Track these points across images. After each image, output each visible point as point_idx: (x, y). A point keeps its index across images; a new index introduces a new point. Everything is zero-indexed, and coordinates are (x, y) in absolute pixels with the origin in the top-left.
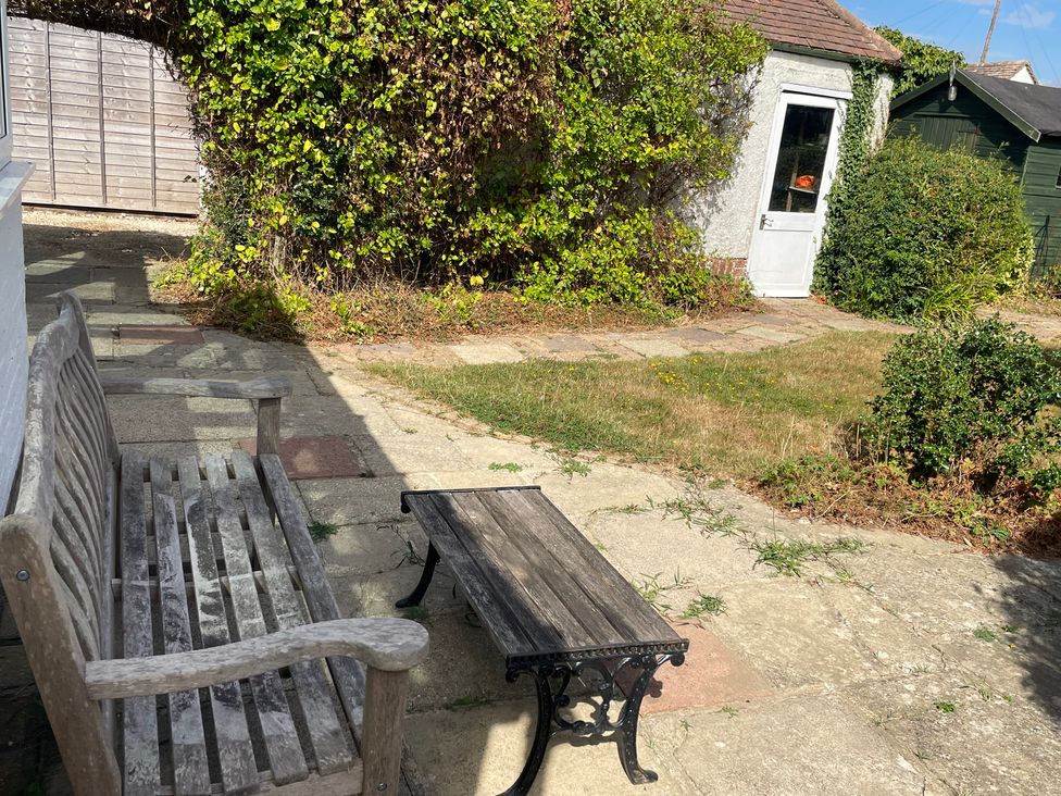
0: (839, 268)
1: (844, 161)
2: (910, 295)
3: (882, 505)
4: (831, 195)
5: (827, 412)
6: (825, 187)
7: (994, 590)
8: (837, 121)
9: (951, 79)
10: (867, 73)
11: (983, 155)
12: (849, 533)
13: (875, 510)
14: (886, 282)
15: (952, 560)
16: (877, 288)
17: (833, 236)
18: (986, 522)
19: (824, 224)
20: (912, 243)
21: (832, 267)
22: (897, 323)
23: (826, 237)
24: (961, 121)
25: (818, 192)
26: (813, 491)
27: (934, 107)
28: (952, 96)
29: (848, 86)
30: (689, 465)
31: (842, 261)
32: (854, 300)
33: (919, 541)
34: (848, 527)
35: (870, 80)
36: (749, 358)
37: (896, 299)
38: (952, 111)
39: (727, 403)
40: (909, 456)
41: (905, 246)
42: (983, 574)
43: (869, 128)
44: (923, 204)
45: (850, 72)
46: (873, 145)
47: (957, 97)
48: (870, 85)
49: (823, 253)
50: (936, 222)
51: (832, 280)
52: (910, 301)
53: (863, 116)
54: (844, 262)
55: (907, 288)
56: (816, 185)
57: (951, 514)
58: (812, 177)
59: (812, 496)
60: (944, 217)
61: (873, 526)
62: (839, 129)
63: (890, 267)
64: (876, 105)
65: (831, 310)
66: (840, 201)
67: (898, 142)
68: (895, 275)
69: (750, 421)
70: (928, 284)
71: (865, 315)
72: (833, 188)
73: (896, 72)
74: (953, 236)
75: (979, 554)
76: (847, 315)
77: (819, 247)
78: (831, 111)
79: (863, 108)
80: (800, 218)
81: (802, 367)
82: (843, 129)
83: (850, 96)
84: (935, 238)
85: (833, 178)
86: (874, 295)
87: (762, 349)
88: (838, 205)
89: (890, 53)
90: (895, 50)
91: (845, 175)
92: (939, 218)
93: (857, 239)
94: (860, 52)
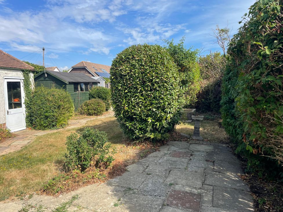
0: (33, 120)
1: (26, 94)
2: (53, 123)
3: (78, 182)
4: (25, 102)
5: (49, 160)
6: (23, 101)
7: (111, 191)
8: (22, 85)
9: (45, 72)
10: (26, 73)
11: (59, 88)
12: (73, 193)
13: (77, 184)
14: (47, 121)
15: (99, 188)
16: (45, 123)
17: (29, 112)
18: (100, 175)
19: (25, 110)
20: (50, 111)
21: (30, 120)
22: (51, 130)
23: (27, 113)
24: (50, 81)
25: (21, 102)
26: (60, 186)
27: (42, 79)
28: (46, 76)
29: (22, 76)
30: (19, 194)
31: (33, 118)
32: (39, 127)
33: (89, 187)
34: (72, 192)
35: (28, 74)
36: (19, 152)
37: (50, 124)
38: (47, 79)
39: (20, 168)
40: (79, 166)
41: (49, 112)
42: (106, 188)
43: (30, 85)
44: (50, 101)
45: (22, 73)
46: (32, 89)
47: (47, 76)
48: (28, 75)
49: (27, 117)
50: (54, 105)
51: (31, 123)
52: (54, 124)
53: (28, 83)
55: (52, 121)
56: (20, 100)
57: (93, 176)
58: (18, 99)
59: (60, 188)
60: (56, 103)
61: (77, 188)
62: (23, 86)
63: (47, 117)
64: (31, 80)
65: (34, 131)
66: (28, 104)
67: (38, 88)
68: (48, 119)
69: (30, 172)
70: (56, 119)
71: (43, 130)
73: (33, 72)
74: (59, 107)
75: (103, 184)
76: (38, 131)
77: (25, 115)
78: (19, 82)
79: (28, 81)
80: (18, 110)
81: (35, 150)
82: (24, 86)
83: (24, 78)
84: (55, 108)
85: (25, 98)
86: (44, 124)
87: (21, 148)
88: (28, 105)
89: (31, 68)
90: (32, 67)
91: (28, 97)
92: (55, 104)
93: (36, 112)
94: (23, 68)
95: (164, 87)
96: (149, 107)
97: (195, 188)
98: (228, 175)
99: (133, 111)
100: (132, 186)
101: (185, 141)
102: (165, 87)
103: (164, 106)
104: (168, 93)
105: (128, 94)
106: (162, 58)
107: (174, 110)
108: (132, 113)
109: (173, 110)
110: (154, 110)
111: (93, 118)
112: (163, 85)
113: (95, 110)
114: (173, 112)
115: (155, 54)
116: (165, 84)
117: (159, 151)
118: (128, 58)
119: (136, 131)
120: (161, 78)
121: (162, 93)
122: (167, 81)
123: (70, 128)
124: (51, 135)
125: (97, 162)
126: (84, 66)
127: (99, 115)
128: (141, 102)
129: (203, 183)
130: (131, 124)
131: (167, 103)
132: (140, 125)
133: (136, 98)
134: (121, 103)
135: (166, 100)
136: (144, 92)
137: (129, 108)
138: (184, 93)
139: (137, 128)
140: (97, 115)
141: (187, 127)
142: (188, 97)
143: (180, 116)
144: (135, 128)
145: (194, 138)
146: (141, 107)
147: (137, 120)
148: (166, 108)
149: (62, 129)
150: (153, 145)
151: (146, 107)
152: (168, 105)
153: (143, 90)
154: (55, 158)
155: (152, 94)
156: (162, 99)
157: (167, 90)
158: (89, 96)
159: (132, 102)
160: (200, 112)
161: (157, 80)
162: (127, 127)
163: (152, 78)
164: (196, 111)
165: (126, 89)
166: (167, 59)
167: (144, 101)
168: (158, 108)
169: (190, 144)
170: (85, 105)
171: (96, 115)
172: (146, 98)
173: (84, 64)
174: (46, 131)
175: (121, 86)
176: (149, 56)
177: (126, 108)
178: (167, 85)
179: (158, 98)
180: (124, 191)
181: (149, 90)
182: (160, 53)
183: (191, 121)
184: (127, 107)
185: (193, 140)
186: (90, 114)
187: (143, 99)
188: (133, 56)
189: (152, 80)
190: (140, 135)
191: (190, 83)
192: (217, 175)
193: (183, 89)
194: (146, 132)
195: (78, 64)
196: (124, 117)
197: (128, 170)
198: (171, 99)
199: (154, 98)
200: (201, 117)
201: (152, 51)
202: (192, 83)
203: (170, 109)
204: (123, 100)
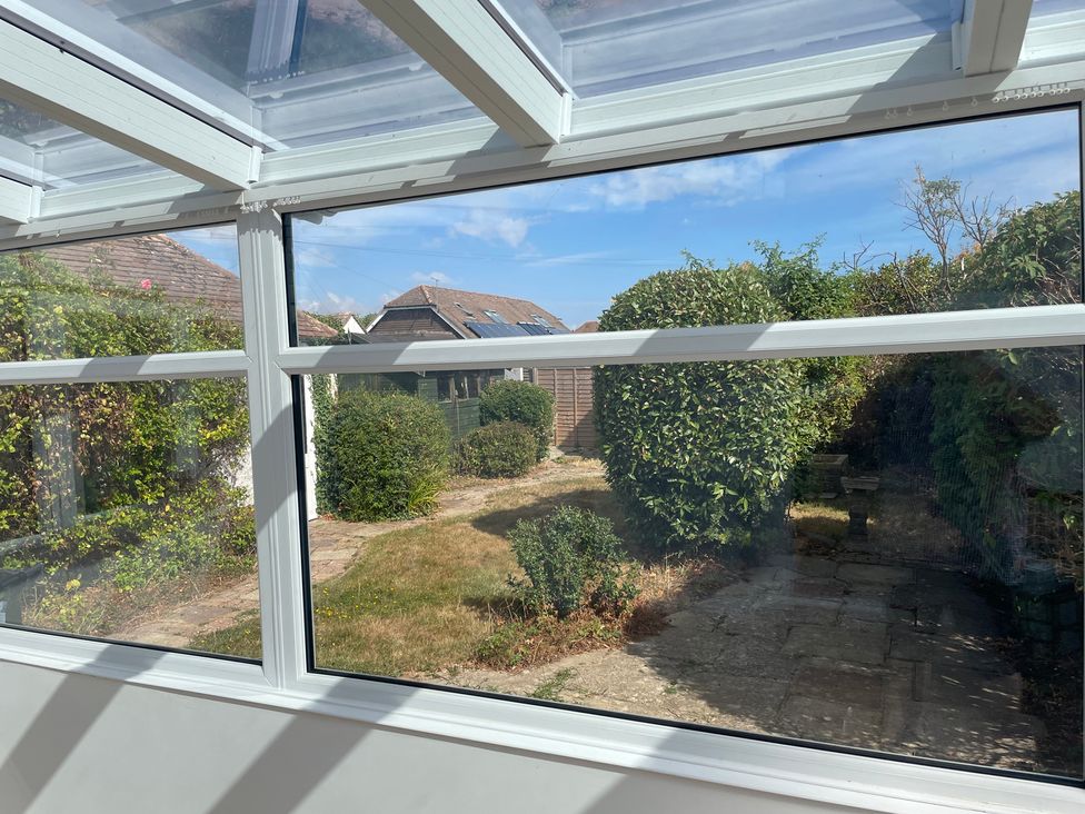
0: (338, 490)
1: (318, 411)
2: (399, 498)
4: (316, 438)
6: (310, 433)
7: (646, 666)
13: (555, 647)
14: (382, 493)
16: (376, 499)
17: (325, 468)
18: (607, 629)
19: (315, 460)
20: (393, 462)
21: (331, 491)
22: (393, 521)
23: (319, 469)
26: (521, 649)
32: (359, 512)
33: (586, 656)
34: (549, 664)
36: (347, 579)
37: (390, 504)
41: (389, 465)
42: (632, 660)
43: (328, 386)
44: (393, 434)
46: (333, 396)
49: (320, 482)
50: (404, 444)
51: (332, 499)
52: (400, 502)
53: (323, 378)
54: (342, 485)
55: (397, 495)
57: (591, 631)
59: (522, 653)
60: (408, 440)
62: (310, 389)
63: (383, 483)
65: (344, 523)
66: (323, 441)
68: (387, 487)
70: (408, 487)
71: (371, 520)
72: (315, 433)
74: (416, 451)
75: (617, 650)
76: (358, 524)
77: (315, 477)
82: (312, 388)
84: (407, 455)
85: (314, 424)
86: (376, 504)
87: (345, 568)
88: (323, 444)
89: (331, 333)
90: (331, 329)
91: (322, 421)
92: (405, 441)
93: (350, 467)
94: (311, 334)
95: (760, 395)
96: (715, 450)
97: (867, 665)
98: (958, 640)
99: (666, 463)
100: (695, 657)
101: (823, 554)
102: (765, 394)
103: (760, 450)
104: (772, 409)
105: (653, 414)
106: (752, 309)
107: (790, 460)
108: (661, 470)
109: (787, 460)
110: (732, 460)
111: (502, 485)
112: (760, 388)
113: (505, 460)
114: (786, 467)
115: (733, 299)
116: (765, 386)
117: (747, 581)
118: (651, 311)
119: (675, 521)
120: (753, 369)
121: (756, 410)
122: (768, 375)
123: (445, 514)
124: (405, 535)
125: (596, 597)
126: (427, 300)
127: (518, 476)
128: (691, 435)
129: (887, 656)
130: (660, 500)
131: (769, 440)
132: (687, 504)
133: (677, 424)
134: (630, 440)
135: (767, 429)
136: (700, 408)
137: (652, 454)
138: (815, 408)
139: (678, 512)
140: (511, 476)
141: (822, 515)
142: (827, 419)
143: (802, 478)
144: (671, 514)
145: (851, 545)
146: (690, 454)
147: (678, 490)
148: (767, 455)
149: (423, 520)
150: (727, 565)
151: (707, 450)
152: (772, 445)
153: (696, 401)
154: (459, 593)
155: (726, 413)
156: (757, 428)
157: (770, 403)
158: (478, 414)
159: (662, 435)
160: (864, 464)
161: (741, 375)
162: (649, 510)
163: (725, 366)
164: (851, 462)
165: (646, 399)
166: (765, 311)
167: (701, 434)
168: (742, 455)
169: (840, 563)
170: (470, 444)
171: (510, 474)
172: (708, 426)
173: (428, 296)
174: (380, 523)
175: (631, 391)
176: (715, 303)
177: (647, 456)
178: (768, 388)
179: (742, 425)
180: (678, 667)
181: (716, 401)
182: (746, 296)
183: (832, 496)
184: (647, 450)
185: (849, 552)
186: (488, 473)
187: (698, 427)
188: (665, 303)
189: (725, 374)
190: (688, 533)
191: (834, 377)
192: (925, 639)
193: (811, 393)
194: (705, 524)
195: (406, 295)
196: (638, 481)
197: (672, 623)
198: (782, 429)
199: (731, 425)
200: (869, 483)
201: (722, 290)
202: (841, 375)
203: (779, 457)
204: (635, 431)
